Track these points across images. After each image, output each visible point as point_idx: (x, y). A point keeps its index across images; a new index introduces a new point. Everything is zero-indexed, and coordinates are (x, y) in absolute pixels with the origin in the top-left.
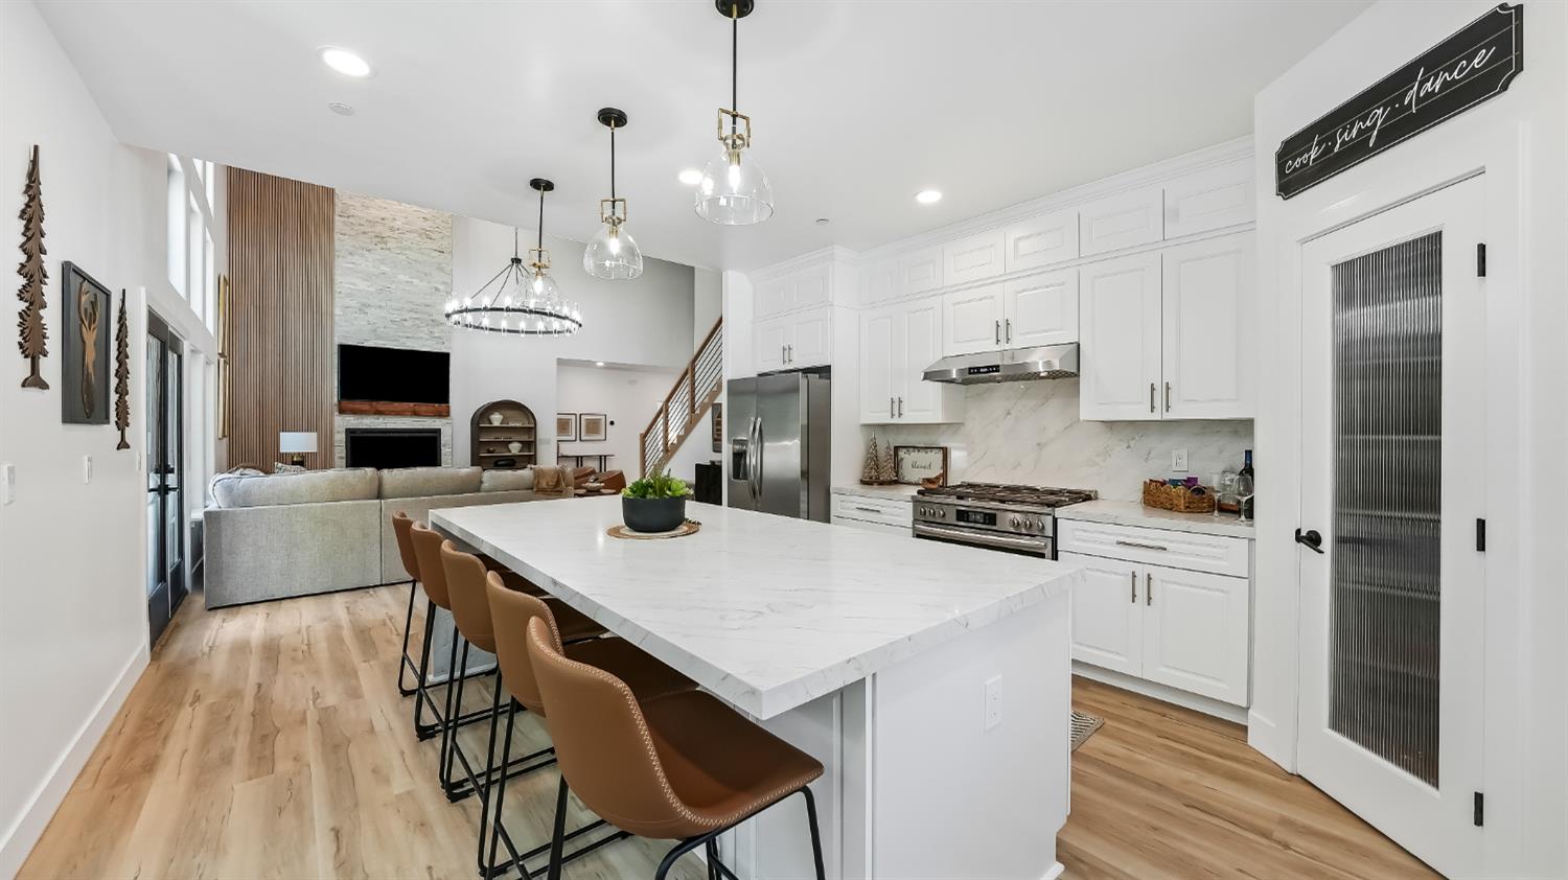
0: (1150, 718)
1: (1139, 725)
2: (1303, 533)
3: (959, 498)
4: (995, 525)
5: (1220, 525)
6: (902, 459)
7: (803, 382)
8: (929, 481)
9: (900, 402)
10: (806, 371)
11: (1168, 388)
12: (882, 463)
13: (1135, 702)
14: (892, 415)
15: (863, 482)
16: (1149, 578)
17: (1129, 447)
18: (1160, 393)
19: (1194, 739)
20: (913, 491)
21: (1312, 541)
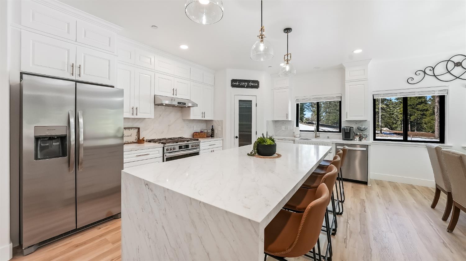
4: (189, 148)
8: (141, 141)
9: (136, 109)
14: (133, 114)
21: (237, 137)
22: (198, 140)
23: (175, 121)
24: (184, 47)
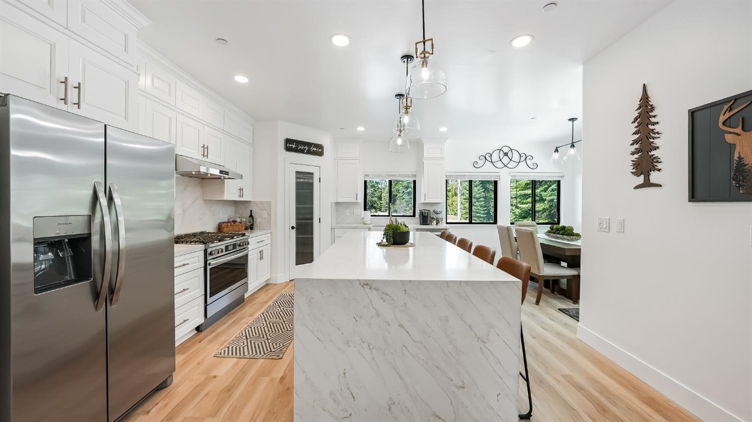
11: (243, 190)
21: (293, 228)
22: (244, 235)
23: (194, 202)
24: (241, 79)
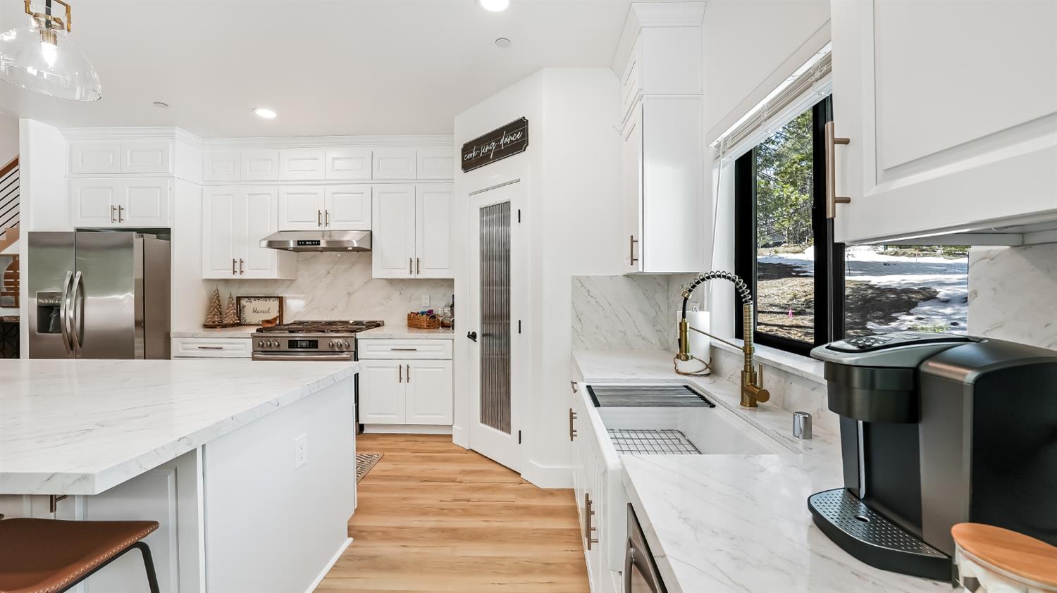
0: (409, 445)
1: (403, 450)
2: (471, 334)
3: (290, 332)
4: (317, 348)
5: (442, 333)
6: (244, 307)
7: (138, 241)
8: (268, 322)
9: (241, 262)
10: (141, 231)
11: (418, 261)
12: (224, 309)
13: (402, 439)
14: (234, 272)
15: (206, 326)
16: (408, 367)
17: (401, 294)
18: (415, 264)
19: (429, 449)
20: (253, 330)
21: (472, 336)
23: (366, 283)
